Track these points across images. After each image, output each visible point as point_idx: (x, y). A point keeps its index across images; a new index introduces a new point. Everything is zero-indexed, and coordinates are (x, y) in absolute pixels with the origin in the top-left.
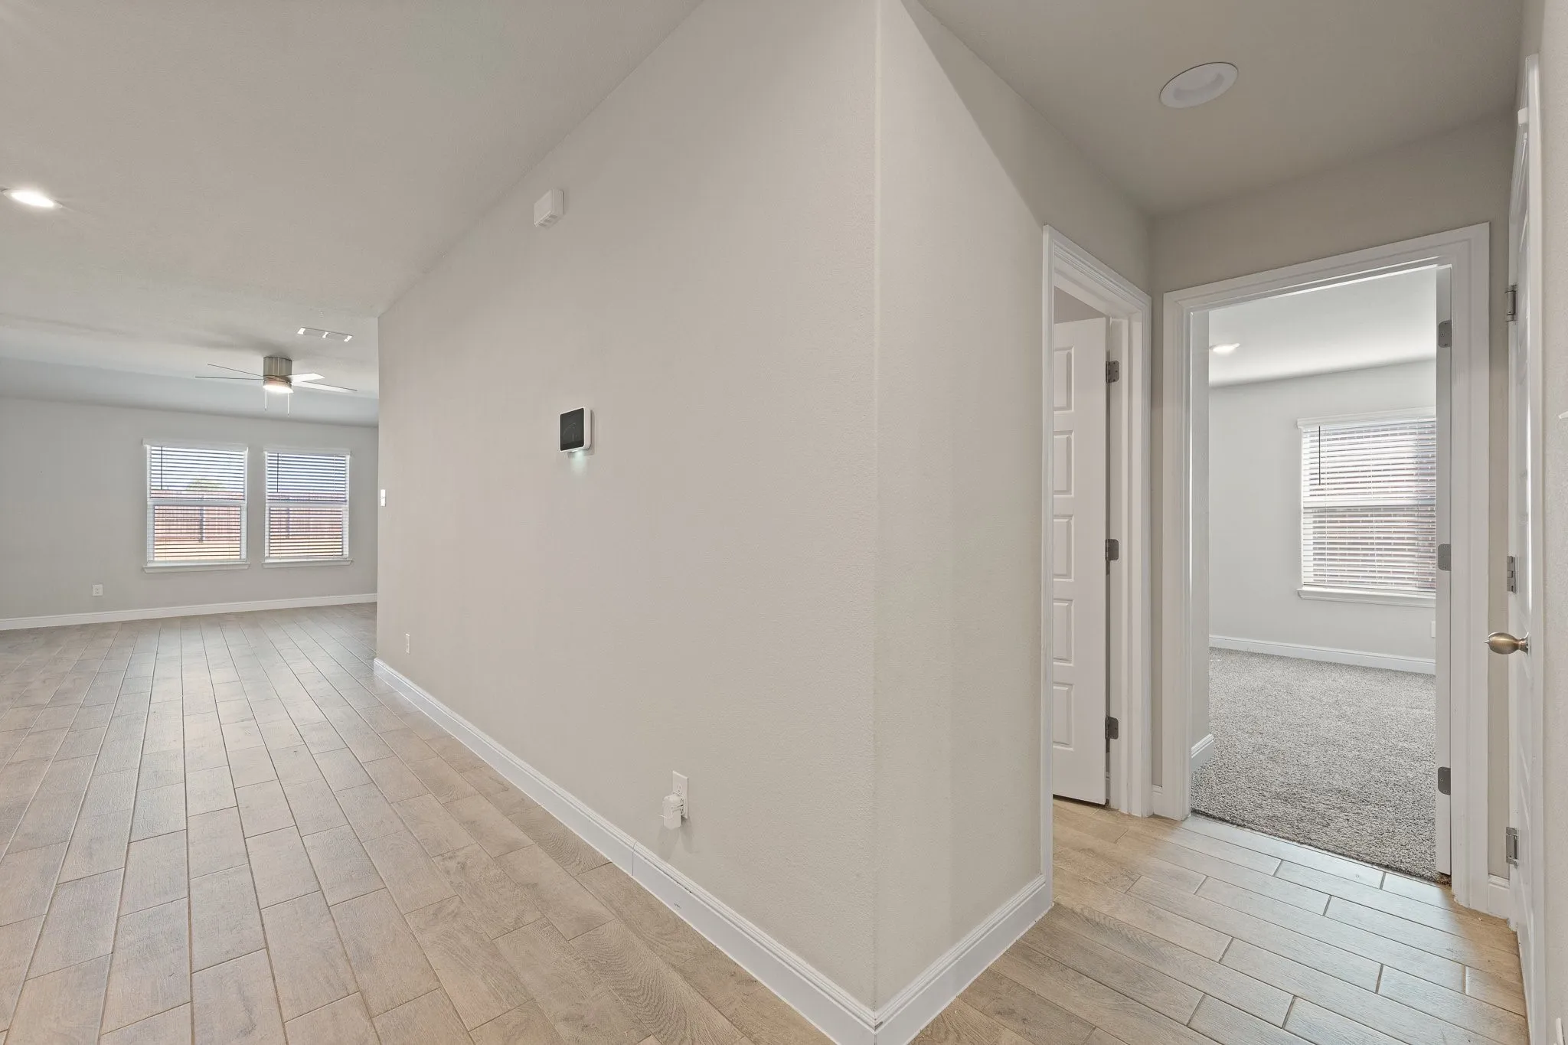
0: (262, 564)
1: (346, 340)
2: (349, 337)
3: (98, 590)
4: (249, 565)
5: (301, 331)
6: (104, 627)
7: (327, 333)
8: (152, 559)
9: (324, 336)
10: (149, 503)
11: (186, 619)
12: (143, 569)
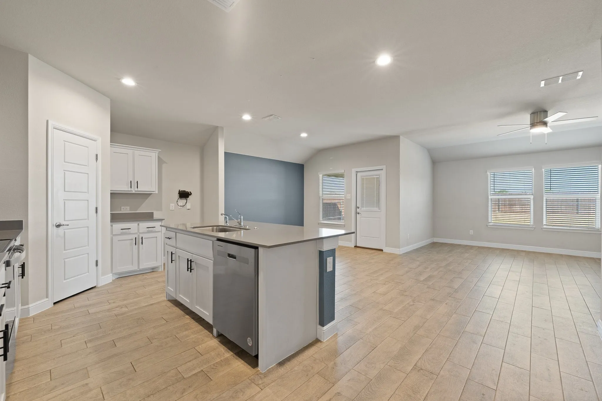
0: (542, 228)
1: (578, 78)
2: (581, 74)
3: (471, 232)
4: (535, 228)
5: (543, 84)
6: (472, 247)
7: (561, 78)
8: (490, 221)
9: (560, 81)
10: (489, 197)
11: (503, 250)
12: (487, 225)
